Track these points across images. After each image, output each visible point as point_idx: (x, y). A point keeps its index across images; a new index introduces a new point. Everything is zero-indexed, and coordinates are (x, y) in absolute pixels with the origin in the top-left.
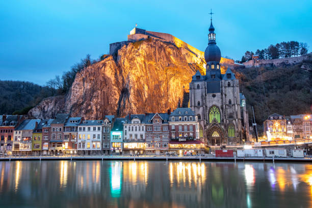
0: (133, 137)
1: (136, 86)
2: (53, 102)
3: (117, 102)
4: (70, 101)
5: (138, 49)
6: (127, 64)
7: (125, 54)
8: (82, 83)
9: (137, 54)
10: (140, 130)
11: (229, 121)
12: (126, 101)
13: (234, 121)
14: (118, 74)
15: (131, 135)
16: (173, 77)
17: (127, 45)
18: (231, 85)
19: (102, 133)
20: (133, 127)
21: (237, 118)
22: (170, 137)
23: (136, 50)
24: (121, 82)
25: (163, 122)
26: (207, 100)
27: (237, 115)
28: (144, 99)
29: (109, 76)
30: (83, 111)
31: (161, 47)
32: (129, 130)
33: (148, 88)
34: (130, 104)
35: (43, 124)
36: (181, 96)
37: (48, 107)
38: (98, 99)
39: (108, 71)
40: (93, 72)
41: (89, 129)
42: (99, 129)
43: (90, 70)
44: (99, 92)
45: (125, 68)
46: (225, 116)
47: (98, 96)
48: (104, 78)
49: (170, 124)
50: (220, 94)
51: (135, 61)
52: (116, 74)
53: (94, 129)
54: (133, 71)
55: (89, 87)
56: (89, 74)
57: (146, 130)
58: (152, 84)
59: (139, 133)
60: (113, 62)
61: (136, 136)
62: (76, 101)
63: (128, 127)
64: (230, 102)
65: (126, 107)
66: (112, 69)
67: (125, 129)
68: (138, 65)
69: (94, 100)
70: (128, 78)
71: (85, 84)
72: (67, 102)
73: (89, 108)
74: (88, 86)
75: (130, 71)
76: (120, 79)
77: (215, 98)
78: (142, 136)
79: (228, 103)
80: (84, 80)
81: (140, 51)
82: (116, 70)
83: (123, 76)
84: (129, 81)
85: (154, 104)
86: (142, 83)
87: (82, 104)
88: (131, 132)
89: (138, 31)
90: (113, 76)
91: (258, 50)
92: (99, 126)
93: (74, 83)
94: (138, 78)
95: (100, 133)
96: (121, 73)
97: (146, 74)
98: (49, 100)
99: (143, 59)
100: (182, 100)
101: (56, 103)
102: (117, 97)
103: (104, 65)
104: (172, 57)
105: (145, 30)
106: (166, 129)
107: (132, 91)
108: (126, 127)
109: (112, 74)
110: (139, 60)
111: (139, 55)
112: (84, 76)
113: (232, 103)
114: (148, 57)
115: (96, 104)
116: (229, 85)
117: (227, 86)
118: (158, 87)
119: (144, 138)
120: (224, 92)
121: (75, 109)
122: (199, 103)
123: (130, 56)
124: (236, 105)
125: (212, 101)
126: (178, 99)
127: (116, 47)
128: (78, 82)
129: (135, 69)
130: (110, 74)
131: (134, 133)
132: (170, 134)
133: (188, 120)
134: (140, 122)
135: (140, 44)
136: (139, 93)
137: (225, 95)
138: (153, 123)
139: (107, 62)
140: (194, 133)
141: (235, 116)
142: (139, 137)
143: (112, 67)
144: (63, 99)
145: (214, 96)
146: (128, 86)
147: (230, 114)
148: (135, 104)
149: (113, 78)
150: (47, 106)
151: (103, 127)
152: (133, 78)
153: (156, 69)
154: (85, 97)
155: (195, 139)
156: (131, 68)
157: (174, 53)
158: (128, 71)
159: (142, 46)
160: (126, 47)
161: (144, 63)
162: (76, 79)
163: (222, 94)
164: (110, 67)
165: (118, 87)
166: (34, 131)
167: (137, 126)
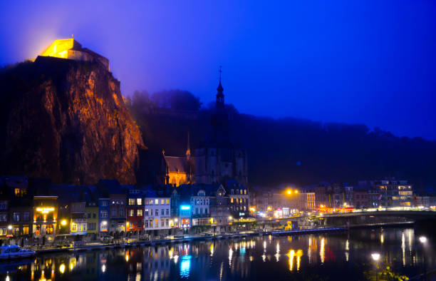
1: (87, 133)
3: (59, 153)
5: (88, 77)
9: (87, 84)
14: (60, 108)
24: (64, 123)
28: (96, 154)
29: (48, 112)
33: (100, 137)
34: (82, 159)
45: (74, 102)
51: (86, 94)
52: (56, 108)
54: (84, 110)
58: (104, 132)
60: (55, 89)
68: (88, 101)
70: (77, 119)
75: (79, 108)
76: (63, 118)
82: (56, 102)
84: (79, 124)
86: (93, 129)
94: (89, 121)
97: (96, 117)
99: (92, 93)
107: (85, 140)
110: (90, 93)
111: (88, 86)
129: (86, 107)
135: (90, 69)
136: (90, 144)
139: (46, 89)
146: (77, 131)
149: (52, 115)
152: (83, 120)
153: (105, 111)
156: (81, 104)
158: (76, 108)
159: (91, 73)
160: (75, 71)
161: (94, 98)
165: (57, 128)
166: (87, 206)
167: (202, 198)
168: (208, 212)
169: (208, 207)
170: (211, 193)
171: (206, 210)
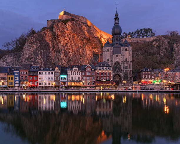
0: (74, 79)
1: (65, 49)
2: (12, 56)
3: (54, 58)
6: (59, 34)
7: (58, 28)
8: (31, 45)
9: (66, 28)
10: (78, 74)
11: (125, 71)
12: (60, 58)
13: (128, 71)
15: (72, 78)
16: (87, 44)
18: (128, 50)
19: (54, 76)
20: (73, 73)
21: (130, 69)
22: (96, 79)
23: (65, 25)
24: (55, 45)
25: (92, 70)
26: (113, 58)
27: (130, 68)
29: (48, 42)
32: (71, 74)
33: (73, 50)
34: (62, 60)
35: (13, 70)
36: (92, 56)
38: (42, 55)
39: (47, 38)
40: (38, 38)
41: (46, 73)
42: (52, 73)
45: (58, 37)
46: (123, 68)
49: (96, 71)
50: (121, 55)
52: (52, 40)
53: (49, 73)
56: (35, 39)
57: (82, 75)
59: (77, 76)
60: (50, 32)
61: (75, 78)
62: (27, 57)
63: (70, 72)
64: (126, 60)
65: (59, 61)
67: (68, 74)
68: (66, 35)
69: (39, 56)
70: (60, 43)
72: (22, 57)
73: (37, 61)
77: (118, 57)
78: (79, 78)
79: (125, 60)
80: (32, 43)
81: (67, 26)
82: (52, 38)
83: (56, 42)
84: (61, 45)
87: (32, 58)
88: (72, 76)
89: (65, 13)
91: (130, 32)
92: (52, 72)
93: (26, 45)
94: (67, 44)
95: (53, 76)
96: (55, 39)
97: (71, 42)
99: (69, 32)
102: (53, 55)
103: (45, 34)
104: (86, 32)
105: (69, 13)
106: (93, 74)
107: (63, 52)
108: (69, 72)
109: (49, 40)
110: (67, 32)
112: (32, 41)
113: (128, 60)
115: (41, 59)
116: (126, 50)
117: (125, 50)
119: (80, 79)
120: (123, 53)
122: (108, 60)
123: (61, 29)
124: (130, 62)
125: (116, 59)
127: (51, 23)
128: (28, 44)
129: (65, 38)
131: (74, 76)
132: (96, 77)
133: (107, 69)
134: (78, 70)
135: (68, 22)
137: (124, 56)
138: (86, 71)
139: (46, 32)
140: (110, 77)
141: (129, 68)
142: (77, 79)
143: (50, 36)
144: (19, 55)
145: (117, 56)
146: (60, 48)
147: (126, 66)
148: (65, 60)
149: (50, 43)
150: (8, 59)
151: (55, 72)
152: (63, 43)
153: (77, 39)
154: (33, 54)
155: (110, 80)
156: (62, 37)
157: (87, 30)
158: (60, 38)
161: (70, 34)
162: (27, 42)
163: (122, 55)
165: (53, 48)
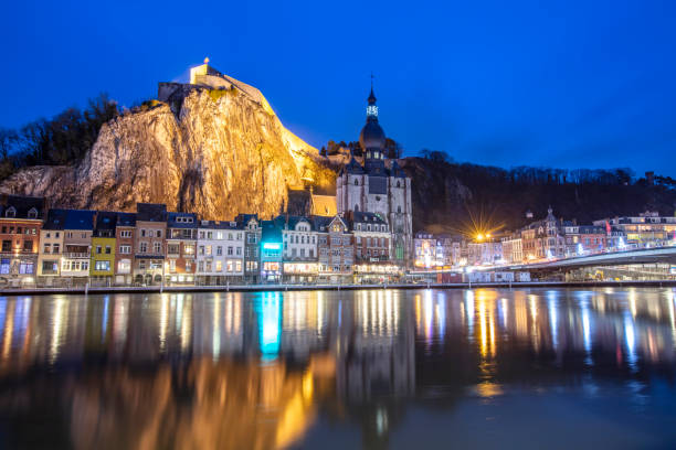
1: (214, 168)
2: (47, 177)
3: (177, 192)
4: (88, 180)
5: (218, 104)
6: (199, 127)
7: (197, 108)
8: (112, 147)
9: (216, 112)
12: (197, 193)
14: (180, 141)
16: (272, 163)
17: (200, 92)
18: (402, 185)
23: (214, 104)
24: (185, 157)
26: (369, 204)
28: (226, 194)
29: (162, 143)
30: (117, 204)
31: (249, 109)
33: (233, 175)
34: (204, 199)
36: (285, 194)
37: (34, 187)
38: (147, 183)
39: (161, 133)
40: (135, 129)
43: (129, 125)
44: (148, 169)
45: (195, 132)
47: (146, 177)
48: (154, 143)
51: (213, 124)
52: (174, 140)
54: (210, 141)
55: (127, 157)
56: (129, 132)
58: (240, 169)
60: (172, 117)
62: (100, 182)
65: (197, 203)
66: (167, 130)
67: (284, 240)
68: (217, 132)
69: (140, 184)
70: (200, 151)
71: (120, 149)
72: (81, 181)
73: (130, 198)
74: (126, 155)
75: (203, 140)
76: (183, 151)
77: (380, 202)
80: (117, 142)
81: (221, 108)
82: (175, 133)
83: (188, 147)
84: (202, 158)
85: (243, 203)
86: (224, 164)
87: (115, 187)
90: (169, 143)
93: (98, 144)
94: (217, 155)
96: (185, 139)
97: (230, 151)
98: (36, 172)
99: (224, 123)
100: (286, 201)
101: (53, 180)
102: (176, 183)
103: (155, 119)
104: (264, 129)
107: (208, 176)
109: (167, 139)
110: (219, 122)
111: (218, 115)
112: (117, 135)
113: (402, 211)
114: (233, 121)
115: (143, 193)
117: (396, 186)
118: (247, 174)
121: (101, 197)
123: (205, 113)
125: (375, 206)
126: (280, 199)
128: (105, 144)
129: (213, 138)
130: (164, 139)
135: (222, 95)
136: (218, 182)
138: (331, 232)
139: (160, 116)
140: (387, 250)
143: (168, 127)
144: (71, 174)
145: (378, 198)
146: (200, 166)
148: (212, 200)
149: (169, 148)
150: (31, 185)
152: (208, 153)
153: (244, 144)
154: (118, 175)
156: (206, 135)
158: (200, 139)
159: (224, 100)
160: (199, 95)
161: (226, 129)
162: (101, 138)
164: (165, 127)
165: (177, 164)
166: (95, 234)
167: (304, 234)
168: (315, 255)
169: (314, 247)
170: (322, 228)
171: (311, 252)
